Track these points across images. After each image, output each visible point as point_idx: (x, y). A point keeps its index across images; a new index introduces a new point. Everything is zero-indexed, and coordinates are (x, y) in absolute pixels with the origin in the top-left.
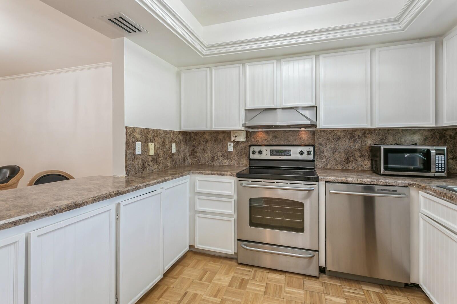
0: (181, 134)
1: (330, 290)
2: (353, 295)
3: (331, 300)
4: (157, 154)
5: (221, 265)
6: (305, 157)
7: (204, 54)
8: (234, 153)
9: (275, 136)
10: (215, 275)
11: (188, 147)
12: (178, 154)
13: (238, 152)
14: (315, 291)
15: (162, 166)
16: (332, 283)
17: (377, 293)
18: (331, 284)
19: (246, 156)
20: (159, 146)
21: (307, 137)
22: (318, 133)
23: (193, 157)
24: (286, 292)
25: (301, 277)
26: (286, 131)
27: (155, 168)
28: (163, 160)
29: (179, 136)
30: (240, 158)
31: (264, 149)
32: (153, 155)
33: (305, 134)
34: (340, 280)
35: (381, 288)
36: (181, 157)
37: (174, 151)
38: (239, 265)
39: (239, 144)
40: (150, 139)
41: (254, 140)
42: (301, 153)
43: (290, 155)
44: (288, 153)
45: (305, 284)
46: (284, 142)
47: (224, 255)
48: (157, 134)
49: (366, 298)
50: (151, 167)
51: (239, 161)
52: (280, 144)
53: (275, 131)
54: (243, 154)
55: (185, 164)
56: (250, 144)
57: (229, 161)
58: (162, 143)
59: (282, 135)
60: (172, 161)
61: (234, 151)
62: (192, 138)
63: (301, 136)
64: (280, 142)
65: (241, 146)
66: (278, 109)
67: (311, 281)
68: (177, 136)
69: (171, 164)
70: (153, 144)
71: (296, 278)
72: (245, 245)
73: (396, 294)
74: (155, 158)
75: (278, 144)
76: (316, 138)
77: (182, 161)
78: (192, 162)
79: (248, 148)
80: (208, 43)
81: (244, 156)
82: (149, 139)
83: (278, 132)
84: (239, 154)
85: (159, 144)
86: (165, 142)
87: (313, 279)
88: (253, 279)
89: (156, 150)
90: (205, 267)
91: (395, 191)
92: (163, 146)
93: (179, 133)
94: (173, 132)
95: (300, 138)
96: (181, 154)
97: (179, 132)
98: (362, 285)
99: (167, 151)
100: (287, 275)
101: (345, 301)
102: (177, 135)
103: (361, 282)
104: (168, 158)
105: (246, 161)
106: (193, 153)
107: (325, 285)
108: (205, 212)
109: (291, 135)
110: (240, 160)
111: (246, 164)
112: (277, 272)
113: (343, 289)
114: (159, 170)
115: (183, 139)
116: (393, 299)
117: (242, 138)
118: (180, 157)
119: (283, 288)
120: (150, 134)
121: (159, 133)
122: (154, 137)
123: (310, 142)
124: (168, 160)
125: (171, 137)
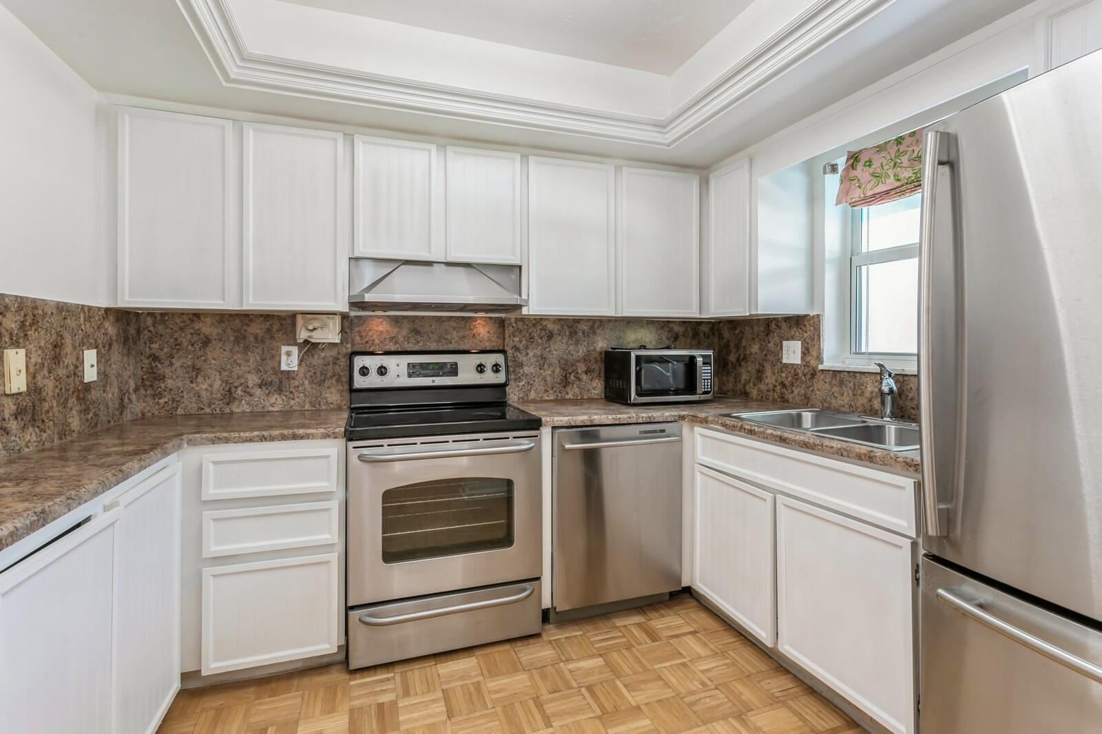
0: (111, 318)
1: (569, 649)
2: (610, 643)
3: (580, 669)
4: (34, 389)
5: (304, 694)
6: (489, 378)
7: (232, 76)
8: (301, 375)
9: (416, 329)
10: (297, 727)
11: (132, 361)
12: (101, 384)
13: (313, 372)
14: (545, 664)
15: (51, 431)
16: (567, 635)
17: (639, 625)
18: (566, 638)
19: (338, 381)
20: (40, 361)
21: (488, 332)
22: (511, 323)
23: (149, 392)
24: (492, 691)
25: (507, 647)
26: (441, 317)
27: (28, 438)
28: (56, 410)
29: (107, 324)
30: (320, 388)
31: (390, 362)
32: (20, 394)
33: (484, 326)
34: (578, 625)
35: (640, 613)
36: (112, 394)
37: (90, 374)
38: (354, 676)
39: (317, 350)
40: (11, 334)
41: (361, 339)
42: (480, 368)
43: (456, 374)
44: (453, 370)
45: (521, 657)
46: (438, 345)
47: (300, 665)
48: (34, 316)
49: (629, 641)
50: (13, 438)
51: (317, 397)
52: (427, 348)
53: (415, 317)
54: (328, 376)
55: (124, 416)
56: (349, 351)
57: (284, 398)
58: (50, 346)
59: (433, 327)
60: (85, 410)
61: (303, 369)
62: (146, 332)
63: (475, 331)
64: (429, 344)
65: (323, 355)
66: (435, 265)
67: (530, 646)
68: (101, 324)
69: (80, 419)
70: (22, 352)
71: (499, 651)
72: (370, 615)
73: (663, 616)
74: (27, 402)
75: (424, 349)
76: (507, 336)
77: (115, 408)
78: (148, 408)
79: (343, 362)
80: (253, 46)
81: (332, 383)
82: (6, 333)
83: (423, 320)
84: (316, 378)
85: (43, 351)
86: (62, 344)
87: (531, 641)
88: (406, 693)
89: (32, 376)
90: (252, 720)
91: (663, 431)
92: (57, 359)
93: (106, 313)
94: (88, 311)
95: (474, 335)
96: (111, 384)
97: (107, 310)
98: (614, 620)
99: (68, 377)
100: (478, 653)
101: (601, 659)
102: (99, 320)
103: (609, 615)
104: (72, 401)
105: (339, 395)
106: (151, 381)
107: (557, 644)
108: (238, 555)
109: (454, 328)
110: (321, 395)
111: (339, 402)
112: (454, 656)
113: (589, 639)
114: (40, 447)
115: (118, 335)
116: (664, 625)
117: (330, 334)
118: (110, 396)
119: (483, 686)
120: (9, 315)
121: (40, 312)
122: (23, 324)
123: (495, 344)
124: (71, 409)
125: (83, 327)
